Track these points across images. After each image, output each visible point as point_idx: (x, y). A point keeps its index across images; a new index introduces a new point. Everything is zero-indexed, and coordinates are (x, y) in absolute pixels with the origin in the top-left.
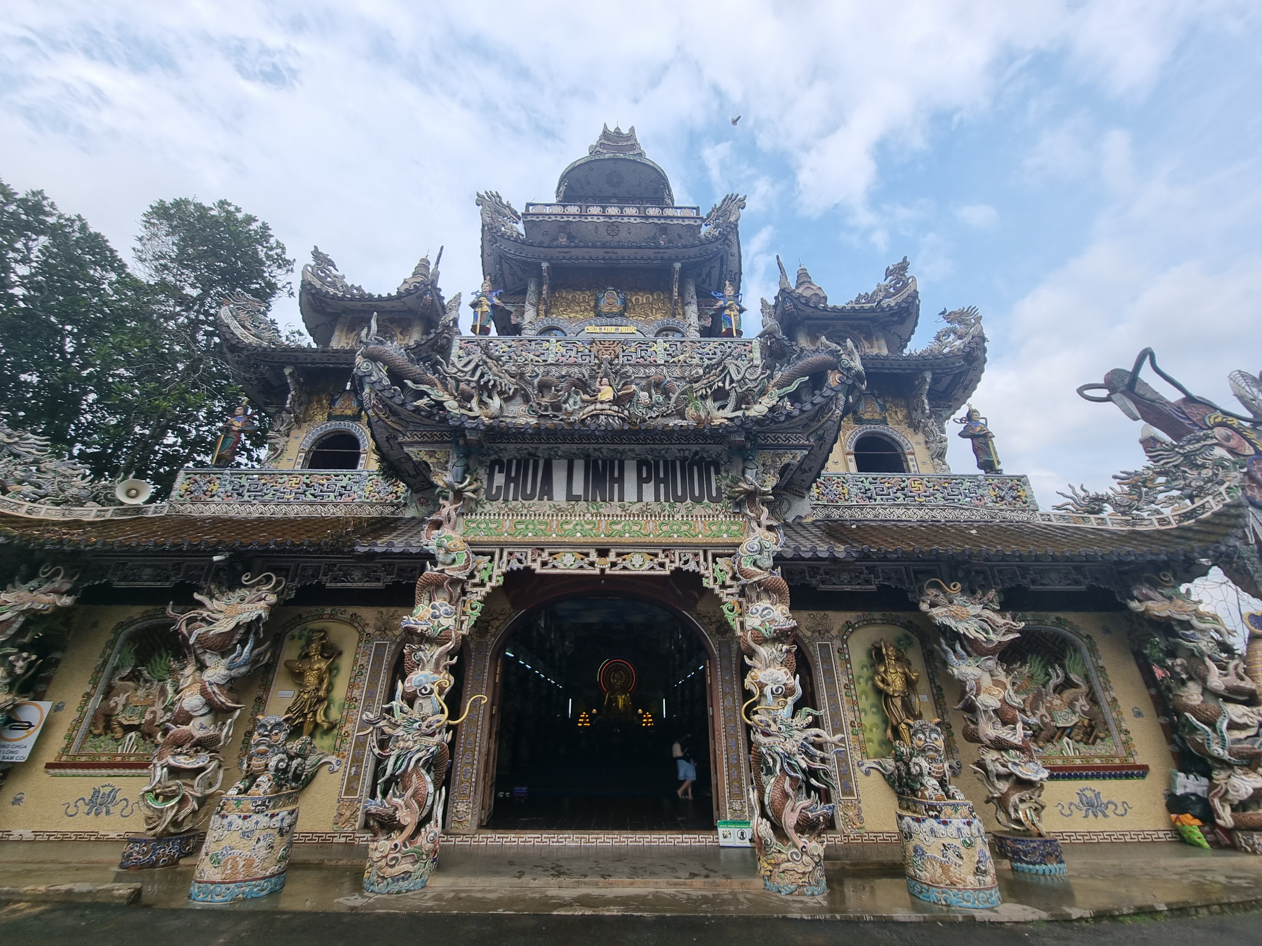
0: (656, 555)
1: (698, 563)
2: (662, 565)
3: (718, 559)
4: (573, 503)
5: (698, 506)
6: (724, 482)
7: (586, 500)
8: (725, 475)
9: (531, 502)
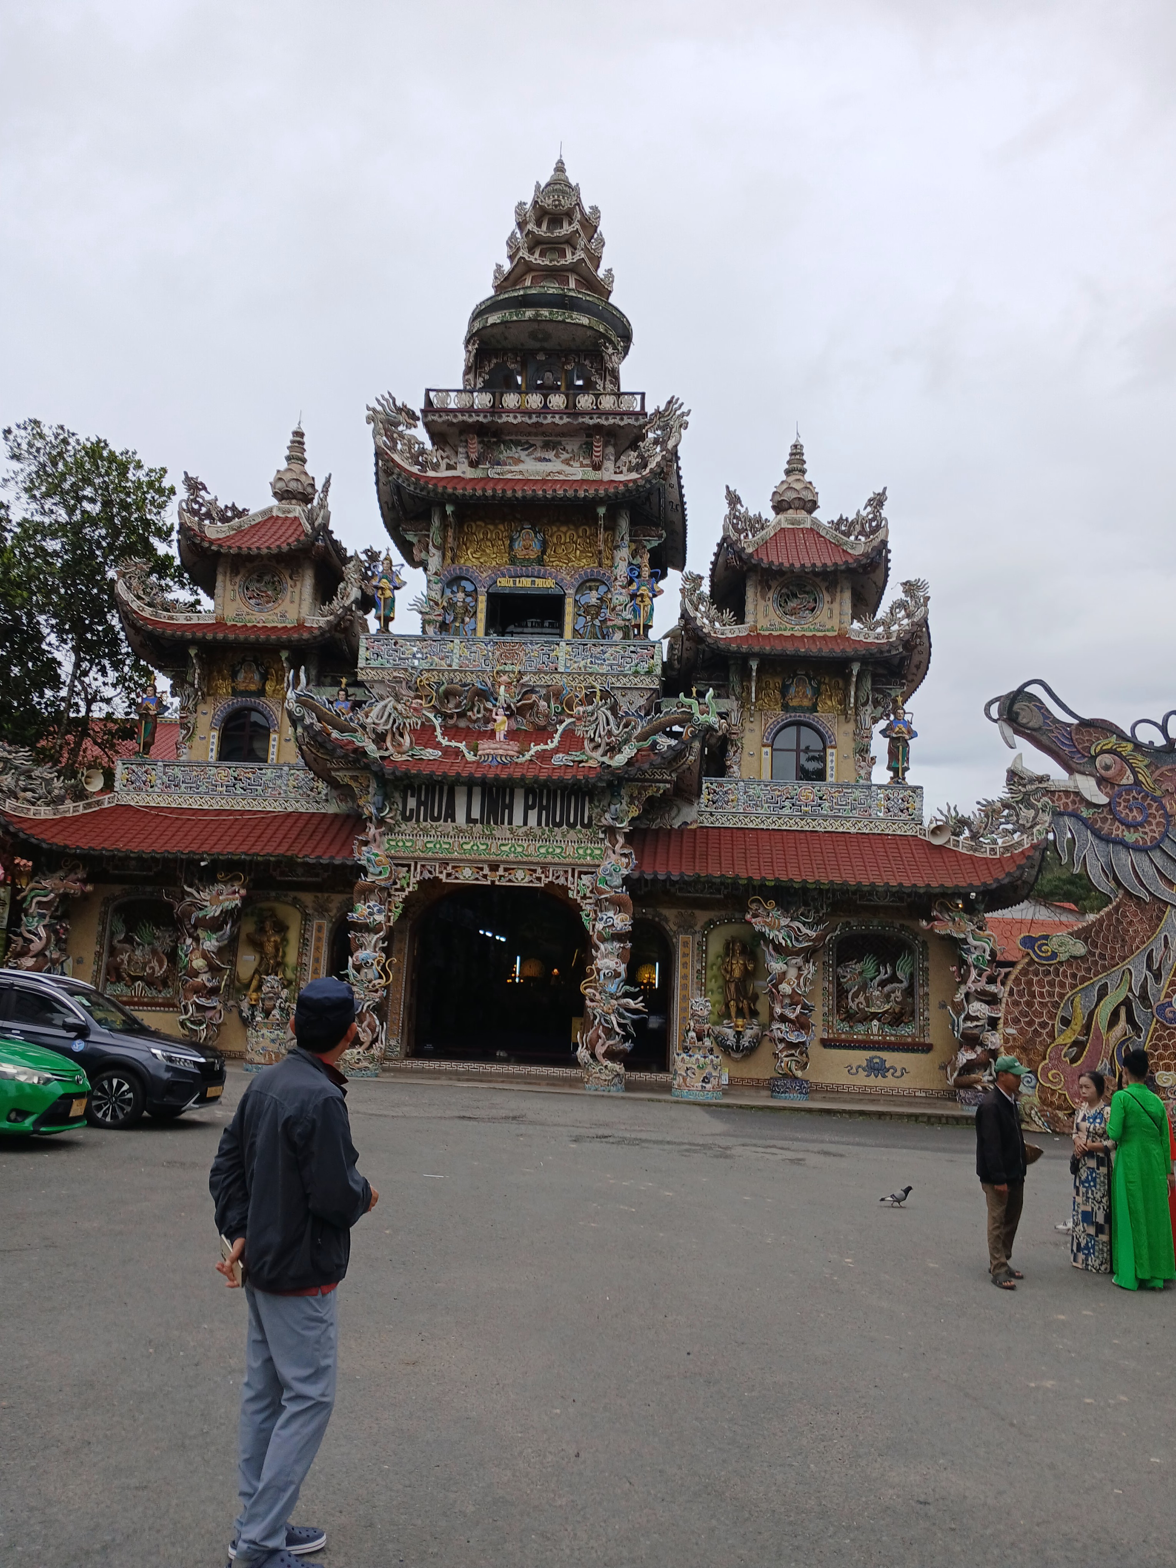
0: (535, 871)
1: (567, 879)
2: (539, 879)
3: (582, 876)
4: (471, 825)
5: (572, 832)
6: (596, 811)
7: (482, 823)
8: (597, 804)
9: (438, 823)
